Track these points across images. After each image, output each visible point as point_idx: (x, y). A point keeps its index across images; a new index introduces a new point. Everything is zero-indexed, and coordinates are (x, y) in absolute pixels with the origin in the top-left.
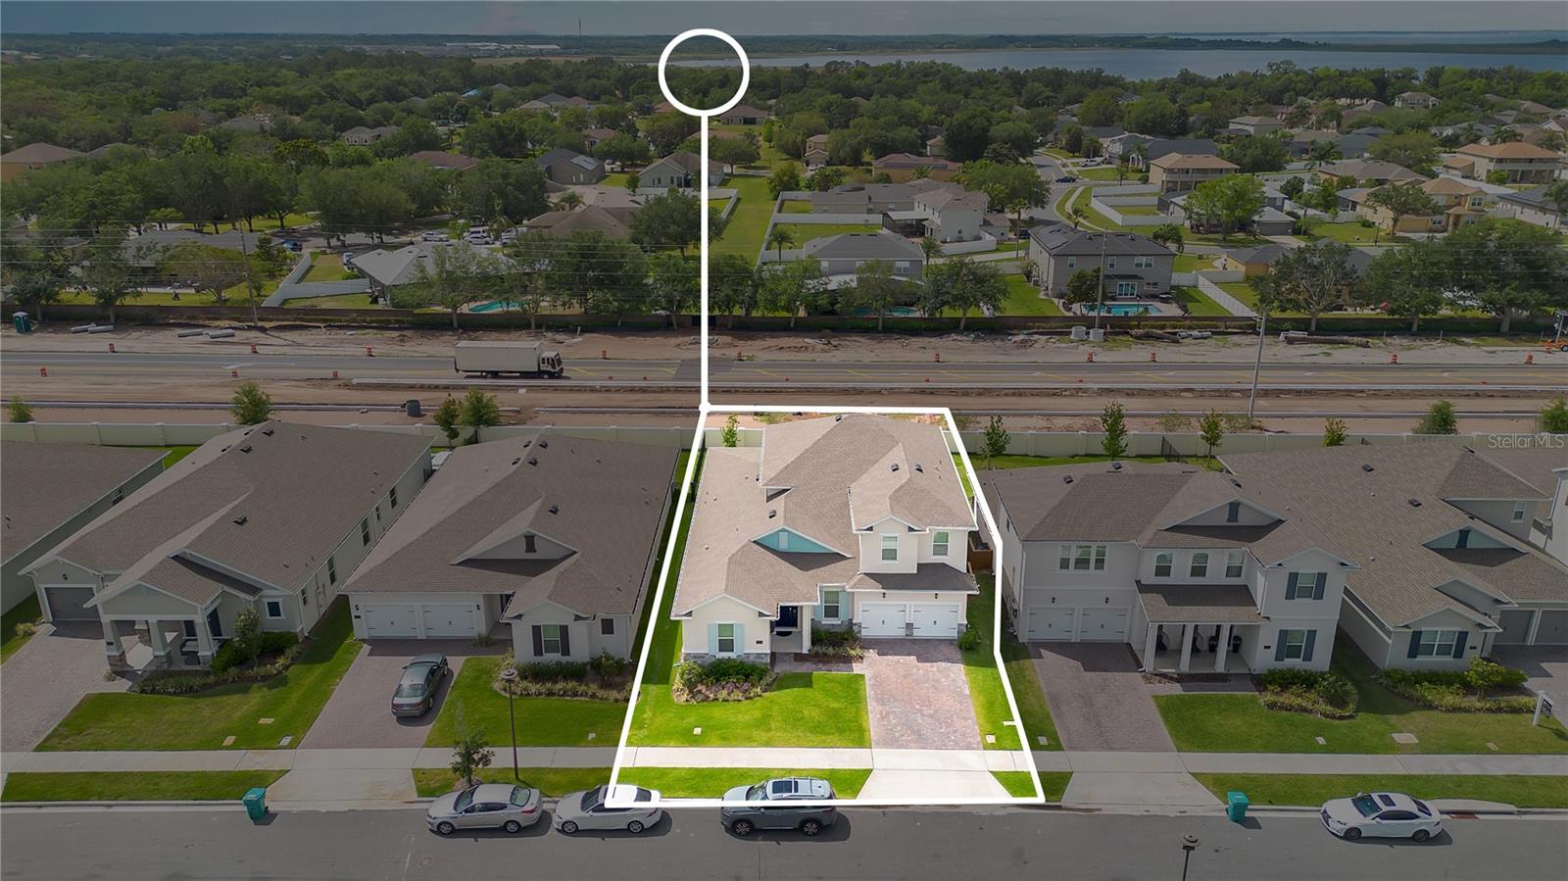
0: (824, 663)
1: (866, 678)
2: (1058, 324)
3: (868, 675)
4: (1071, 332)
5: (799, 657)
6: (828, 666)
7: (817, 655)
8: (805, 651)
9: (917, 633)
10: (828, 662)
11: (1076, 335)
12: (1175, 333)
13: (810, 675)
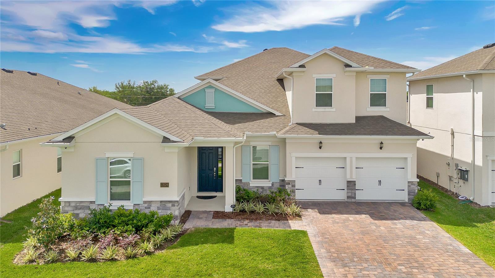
0: (251, 220)
1: (310, 235)
3: (311, 231)
5: (219, 215)
6: (257, 223)
7: (243, 211)
8: (228, 209)
9: (360, 196)
10: (256, 219)
13: (232, 230)
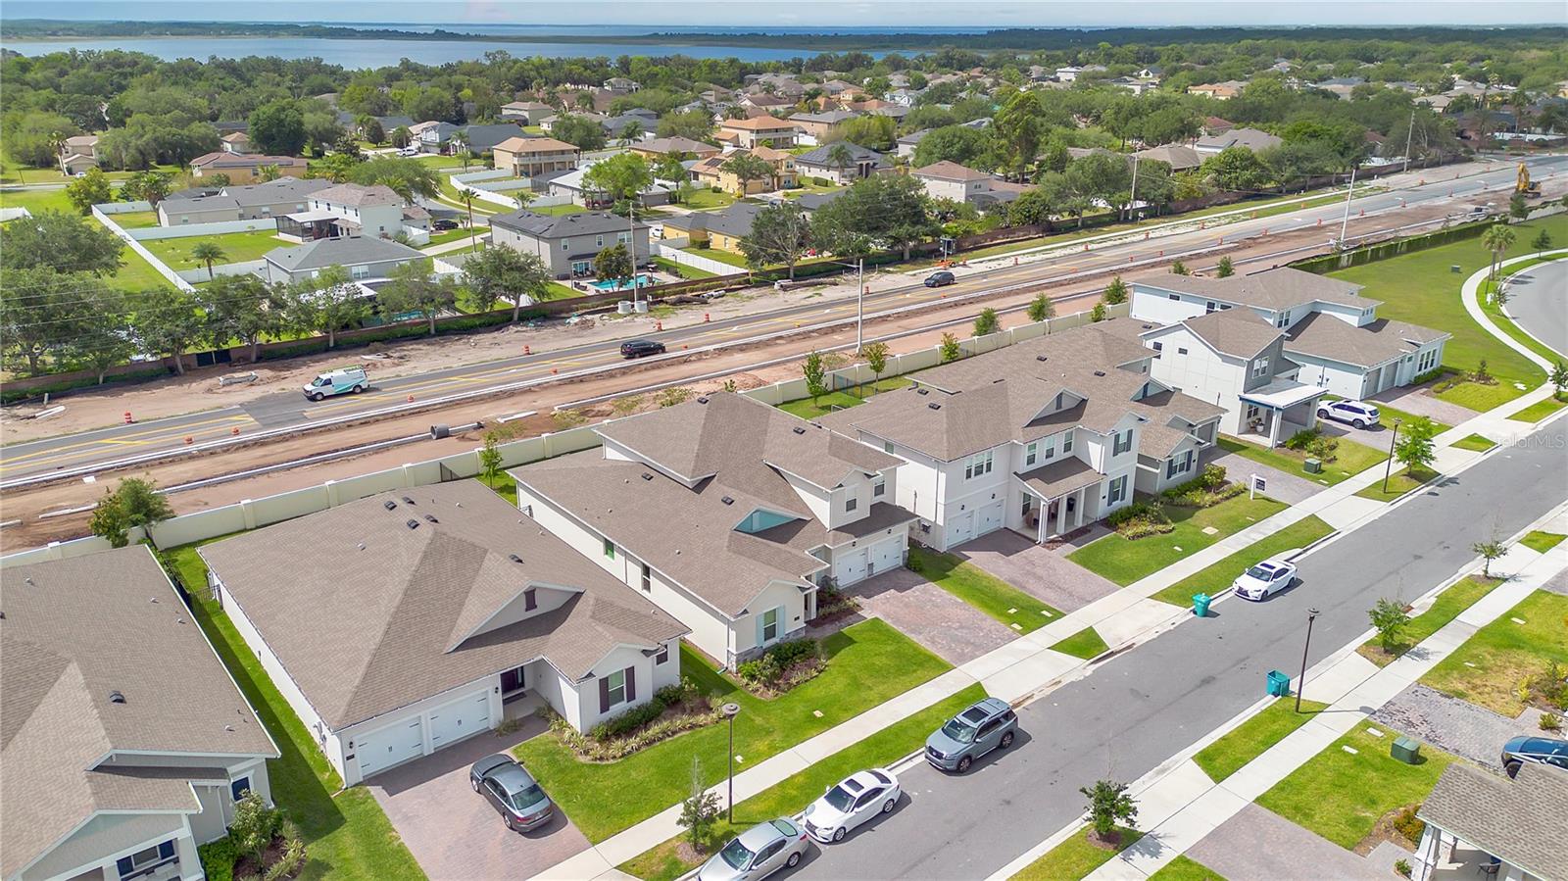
2: (599, 303)
3: (880, 617)
4: (617, 308)
6: (844, 622)
8: (813, 616)
9: (877, 570)
11: (624, 310)
12: (699, 296)
13: (842, 634)
